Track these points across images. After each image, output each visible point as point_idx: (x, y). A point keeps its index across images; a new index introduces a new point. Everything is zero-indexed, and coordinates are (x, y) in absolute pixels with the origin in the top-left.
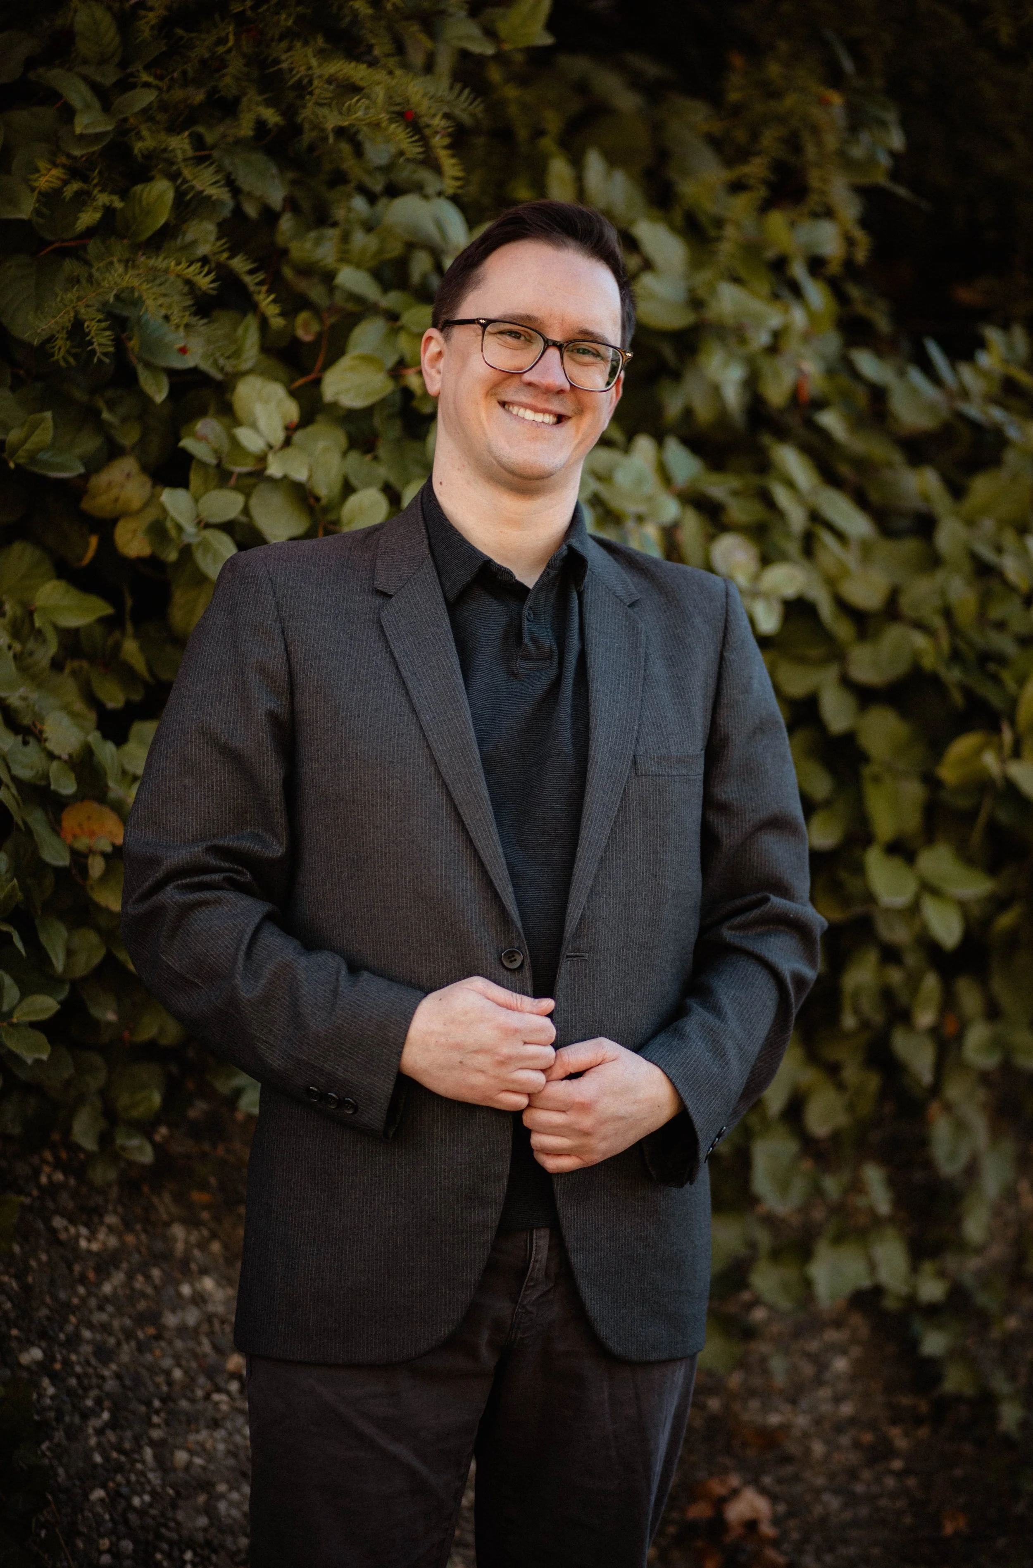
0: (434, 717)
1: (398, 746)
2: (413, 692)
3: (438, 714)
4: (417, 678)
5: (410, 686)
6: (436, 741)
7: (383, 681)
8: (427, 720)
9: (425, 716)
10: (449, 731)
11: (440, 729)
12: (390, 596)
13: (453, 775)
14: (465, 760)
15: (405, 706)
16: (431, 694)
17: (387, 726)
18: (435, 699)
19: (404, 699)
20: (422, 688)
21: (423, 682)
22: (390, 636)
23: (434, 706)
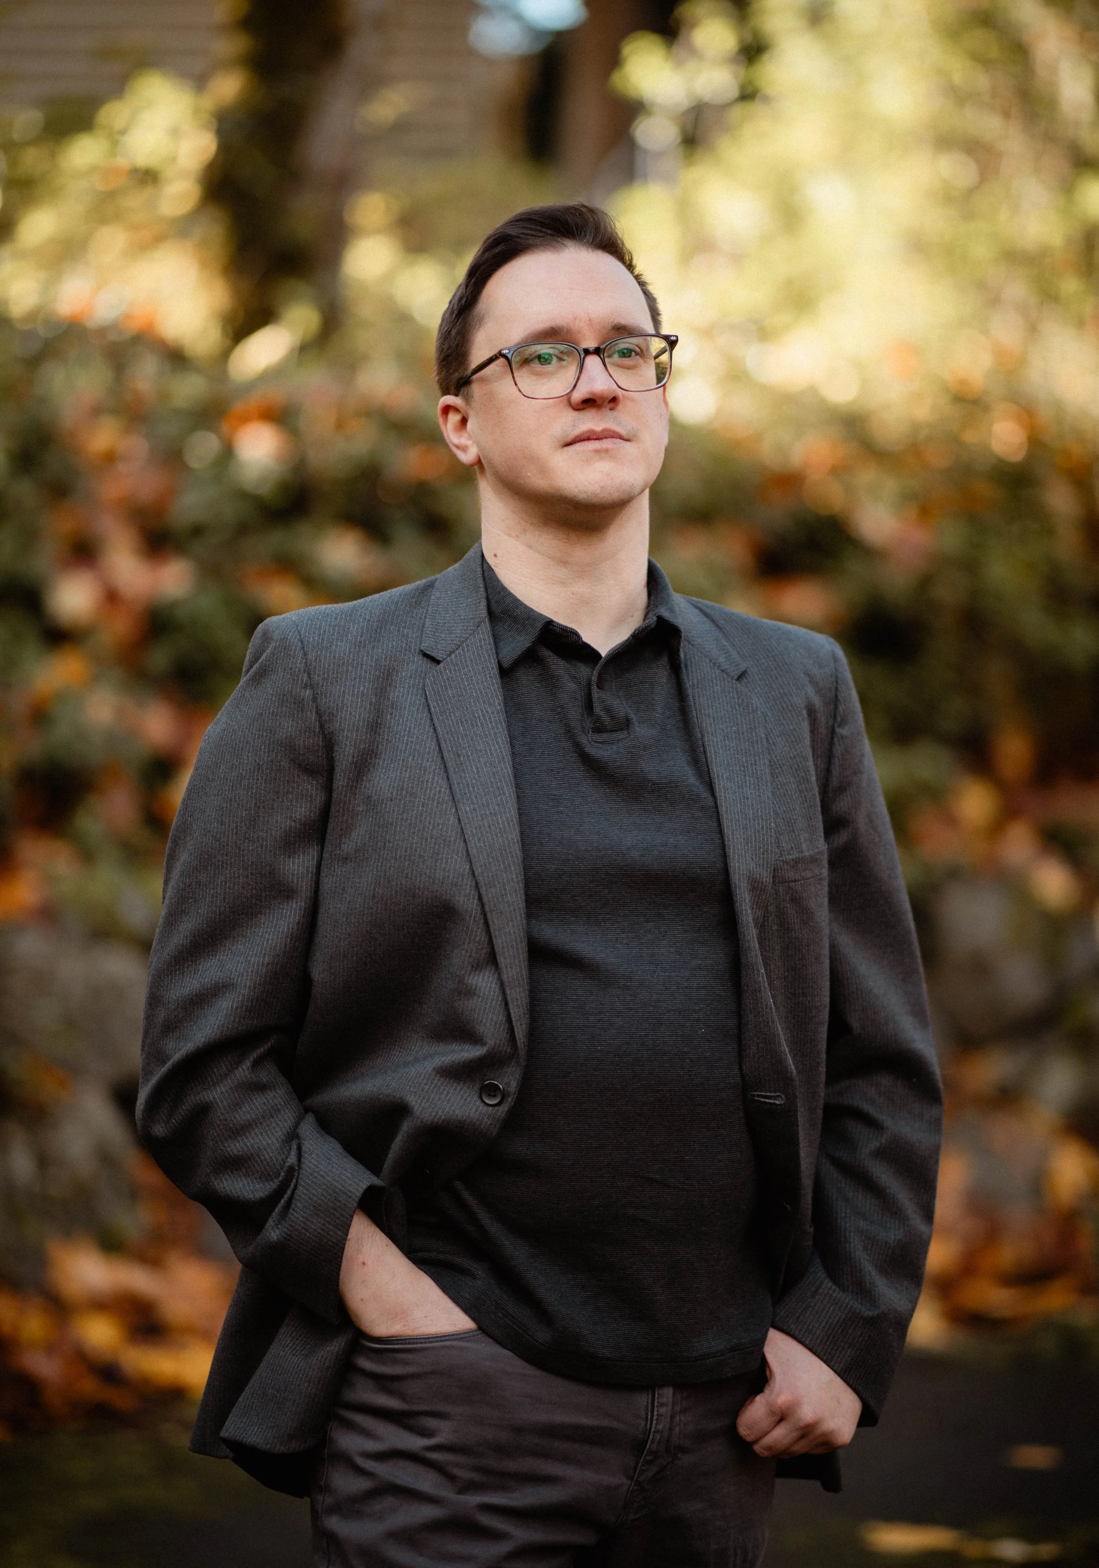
0: (475, 809)
1: (431, 838)
2: (454, 778)
3: (479, 807)
4: (461, 761)
5: (451, 770)
6: (473, 835)
7: (422, 760)
8: (466, 812)
9: (465, 808)
10: (489, 827)
11: (481, 823)
12: (438, 662)
13: (488, 877)
14: (504, 863)
15: (445, 793)
16: (474, 781)
17: (421, 815)
18: (478, 789)
19: (444, 783)
20: (464, 773)
21: (466, 766)
22: (435, 708)
23: (476, 797)
